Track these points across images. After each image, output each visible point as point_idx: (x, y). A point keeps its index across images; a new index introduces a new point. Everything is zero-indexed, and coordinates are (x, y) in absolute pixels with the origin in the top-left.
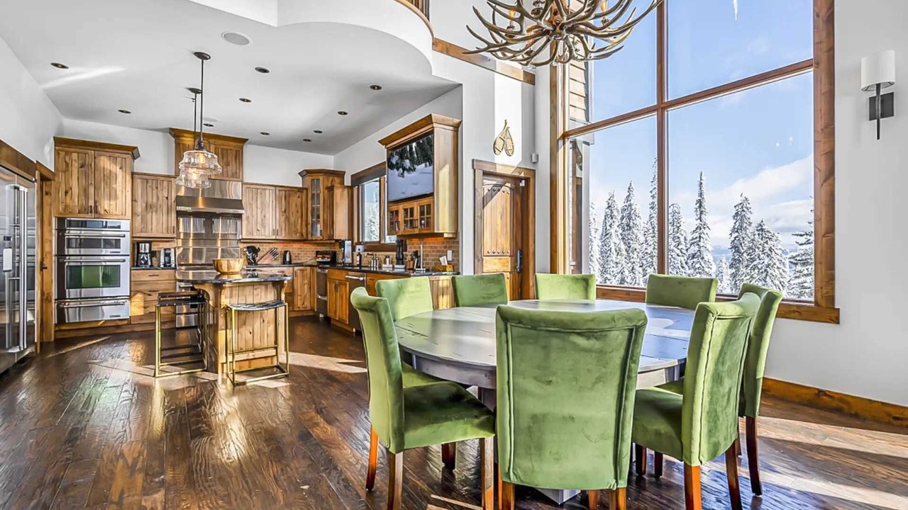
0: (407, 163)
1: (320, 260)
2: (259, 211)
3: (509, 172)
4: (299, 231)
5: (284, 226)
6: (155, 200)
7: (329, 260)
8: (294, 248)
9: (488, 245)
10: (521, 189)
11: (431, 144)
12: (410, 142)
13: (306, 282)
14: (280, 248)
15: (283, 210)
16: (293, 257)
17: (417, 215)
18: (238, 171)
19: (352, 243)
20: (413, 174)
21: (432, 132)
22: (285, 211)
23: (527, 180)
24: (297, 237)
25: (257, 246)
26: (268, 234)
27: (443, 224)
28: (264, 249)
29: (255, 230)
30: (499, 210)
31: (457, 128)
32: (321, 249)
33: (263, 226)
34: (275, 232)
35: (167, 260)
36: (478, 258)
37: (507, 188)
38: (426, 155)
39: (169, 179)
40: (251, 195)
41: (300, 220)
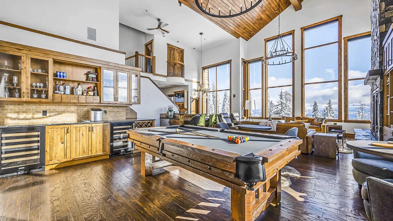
0: (179, 97)
3: (195, 98)
9: (192, 110)
10: (197, 101)
11: (184, 94)
12: (180, 93)
17: (181, 105)
20: (181, 99)
21: (184, 93)
23: (198, 99)
27: (186, 107)
30: (194, 104)
31: (188, 92)
36: (191, 112)
37: (195, 100)
38: (183, 96)
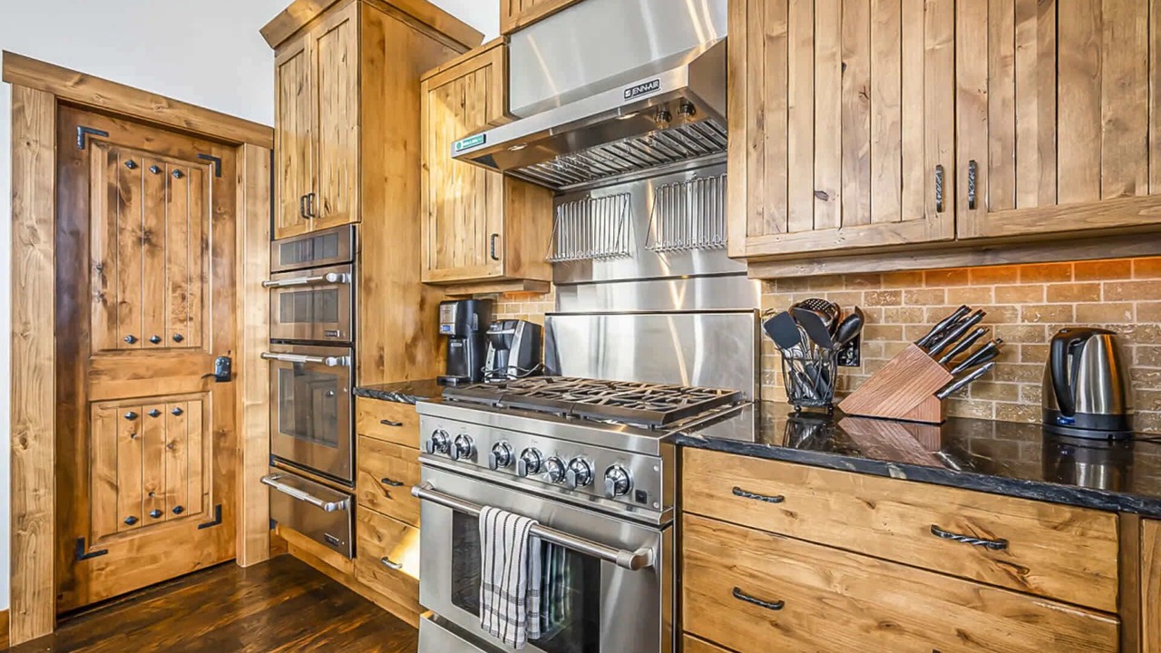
2: (827, 68)
14: (1025, 309)
26: (894, 204)
28: (900, 317)
29: (801, 197)
33: (857, 160)
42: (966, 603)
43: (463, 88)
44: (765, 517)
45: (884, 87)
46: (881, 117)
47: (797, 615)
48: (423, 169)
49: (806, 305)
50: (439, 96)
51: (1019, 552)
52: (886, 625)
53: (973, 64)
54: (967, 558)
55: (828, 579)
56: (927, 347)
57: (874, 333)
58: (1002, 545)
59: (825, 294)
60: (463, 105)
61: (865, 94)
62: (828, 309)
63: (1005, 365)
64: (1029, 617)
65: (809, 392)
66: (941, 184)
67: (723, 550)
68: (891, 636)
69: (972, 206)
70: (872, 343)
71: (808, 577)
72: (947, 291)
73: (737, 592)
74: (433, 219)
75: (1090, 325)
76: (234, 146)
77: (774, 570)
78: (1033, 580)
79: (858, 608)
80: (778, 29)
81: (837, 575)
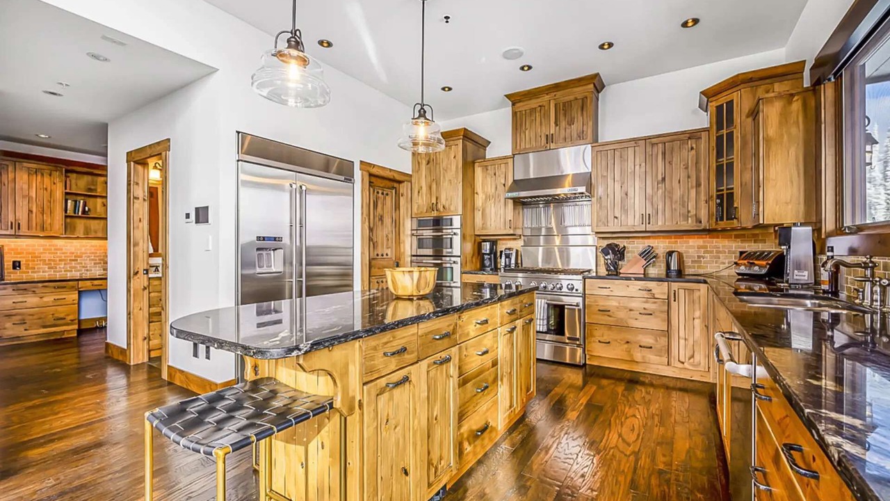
1: (743, 269)
2: (617, 186)
4: (693, 212)
5: (660, 207)
6: (493, 190)
7: (764, 271)
8: (690, 247)
13: (697, 314)
14: (661, 246)
15: (660, 178)
16: (688, 262)
18: (585, 129)
19: (817, 230)
22: (664, 179)
24: (690, 224)
25: (621, 243)
26: (632, 221)
28: (634, 248)
29: (611, 218)
32: (751, 247)
33: (625, 210)
34: (647, 218)
35: (507, 263)
39: (505, 161)
40: (604, 163)
41: (693, 192)
42: (645, 302)
43: (495, 168)
44: (605, 292)
45: (631, 193)
46: (630, 201)
47: (613, 313)
48: (475, 194)
49: (610, 244)
50: (483, 169)
51: (653, 291)
52: (631, 310)
53: (649, 191)
54: (645, 294)
55: (619, 303)
56: (640, 255)
57: (628, 252)
58: (651, 290)
59: (616, 241)
60: (495, 174)
61: (626, 194)
62: (617, 246)
63: (658, 260)
64: (655, 303)
65: (612, 268)
66: (643, 217)
67: (596, 301)
68: (632, 312)
69: (649, 223)
70: (628, 255)
71: (615, 304)
72: (646, 241)
73: (599, 310)
74: (480, 212)
75: (673, 250)
76: (400, 182)
77: (607, 304)
78: (656, 296)
79: (626, 308)
80: (605, 174)
81: (621, 302)
